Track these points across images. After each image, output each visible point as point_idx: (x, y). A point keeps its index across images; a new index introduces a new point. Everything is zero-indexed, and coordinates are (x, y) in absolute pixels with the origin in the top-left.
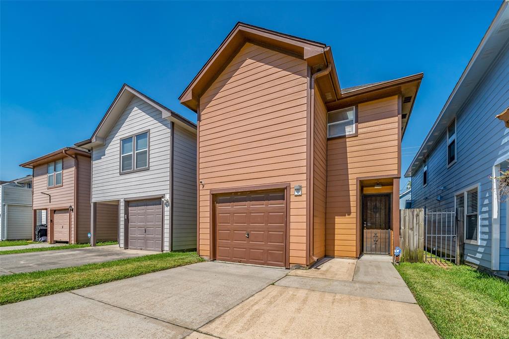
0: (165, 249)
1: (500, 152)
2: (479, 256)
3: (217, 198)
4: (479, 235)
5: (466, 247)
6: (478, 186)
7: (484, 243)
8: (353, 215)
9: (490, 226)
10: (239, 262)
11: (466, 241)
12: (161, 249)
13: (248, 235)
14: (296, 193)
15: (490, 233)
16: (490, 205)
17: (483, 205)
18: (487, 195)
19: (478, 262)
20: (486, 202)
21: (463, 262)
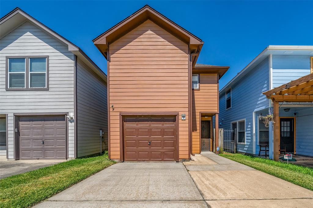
0: (70, 156)
1: (256, 107)
2: (246, 149)
3: (125, 118)
4: (246, 140)
5: (238, 145)
6: (245, 119)
7: (249, 144)
8: (198, 131)
9: (252, 136)
10: (143, 161)
11: (238, 143)
12: (65, 157)
13: (150, 143)
14: (183, 119)
15: (252, 139)
16: (252, 127)
17: (247, 128)
18: (250, 124)
19: (245, 152)
20: (249, 126)
21: (237, 152)
